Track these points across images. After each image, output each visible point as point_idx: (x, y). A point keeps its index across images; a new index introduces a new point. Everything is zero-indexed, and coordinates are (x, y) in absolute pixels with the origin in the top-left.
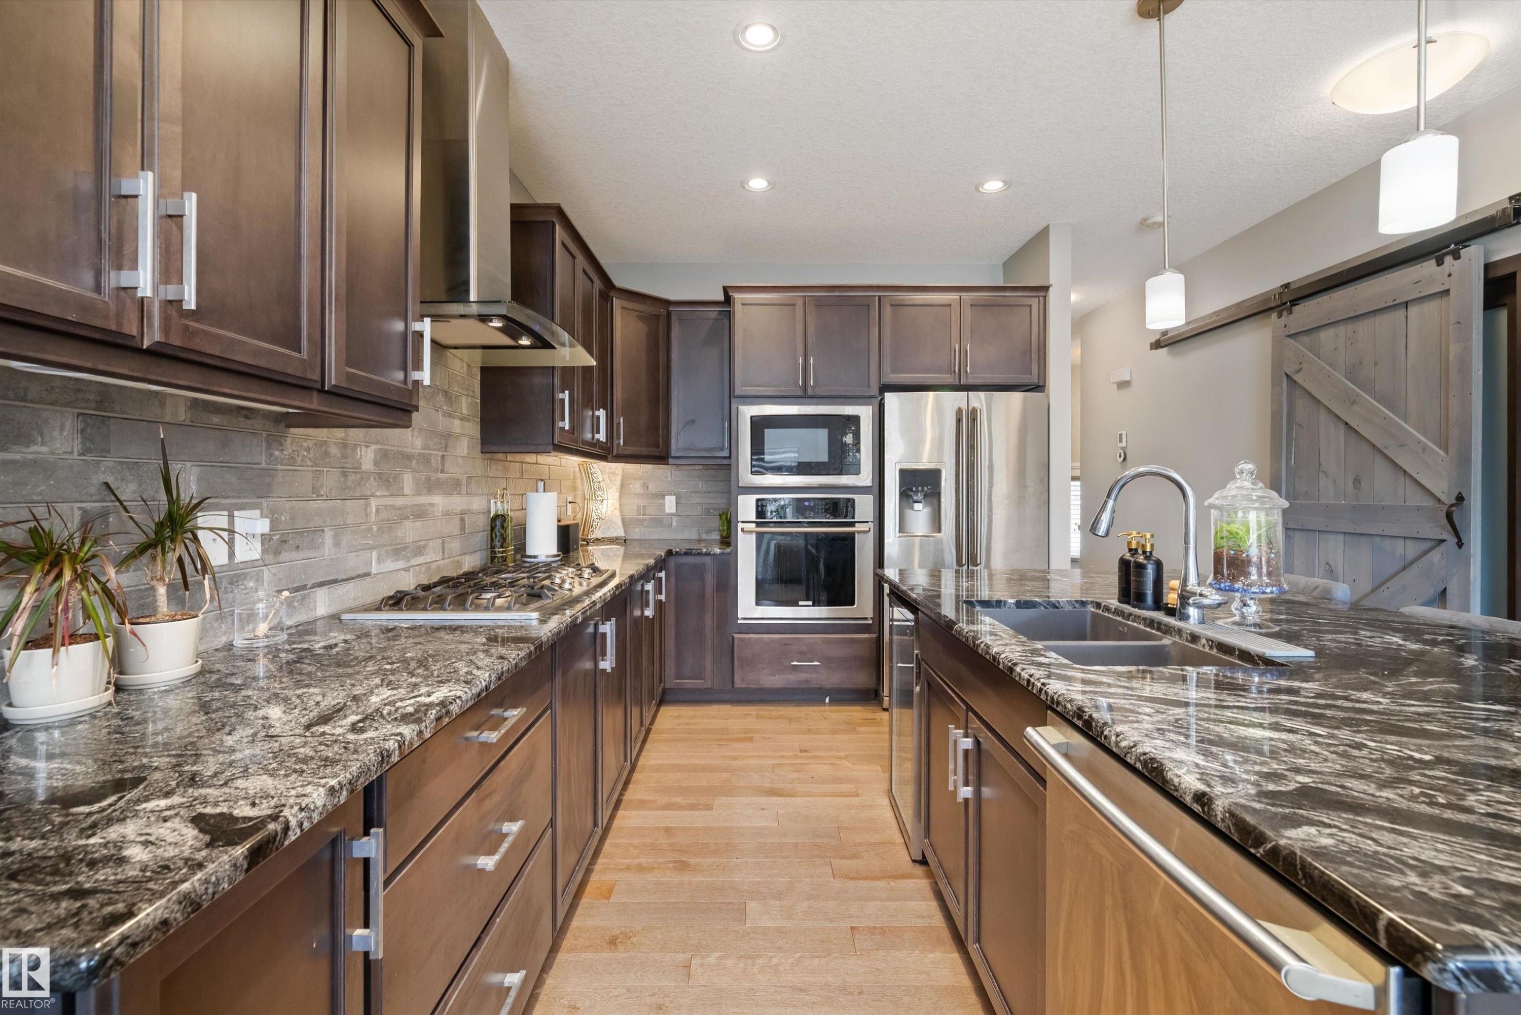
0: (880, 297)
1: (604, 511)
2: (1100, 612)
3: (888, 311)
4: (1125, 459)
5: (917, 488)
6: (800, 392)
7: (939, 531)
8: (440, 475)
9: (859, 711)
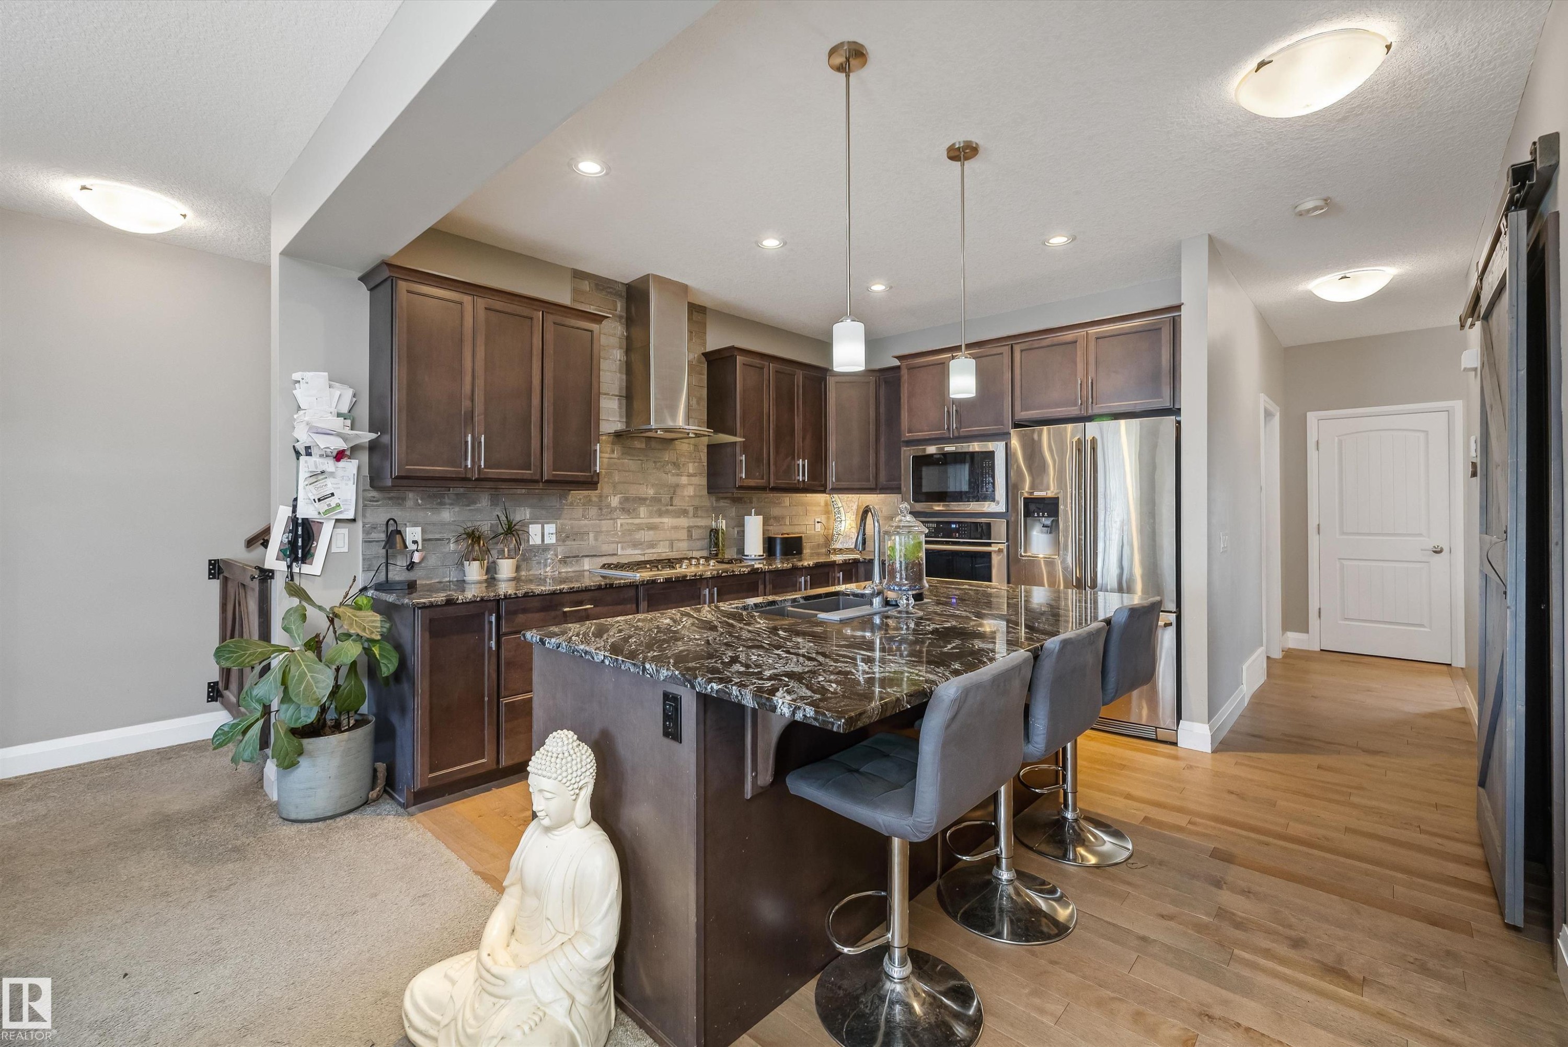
0: (1011, 345)
1: (842, 529)
8: (670, 508)
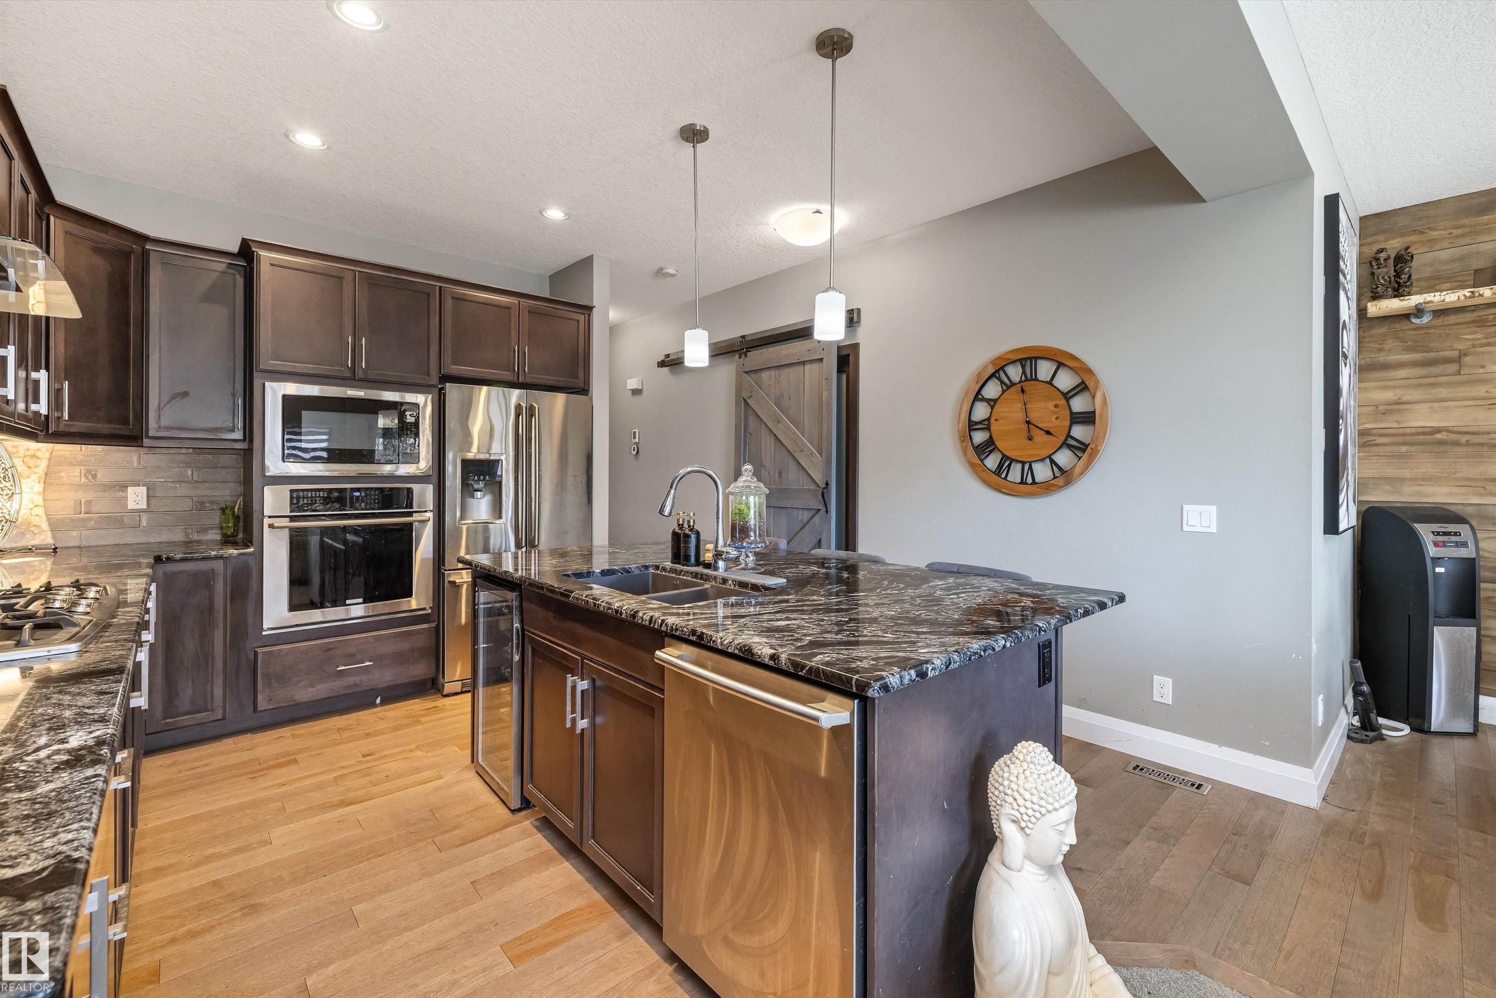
0: (440, 287)
1: (15, 509)
2: (659, 572)
3: (449, 303)
4: (638, 452)
5: (479, 478)
6: (347, 374)
7: (500, 517)
9: (417, 703)
